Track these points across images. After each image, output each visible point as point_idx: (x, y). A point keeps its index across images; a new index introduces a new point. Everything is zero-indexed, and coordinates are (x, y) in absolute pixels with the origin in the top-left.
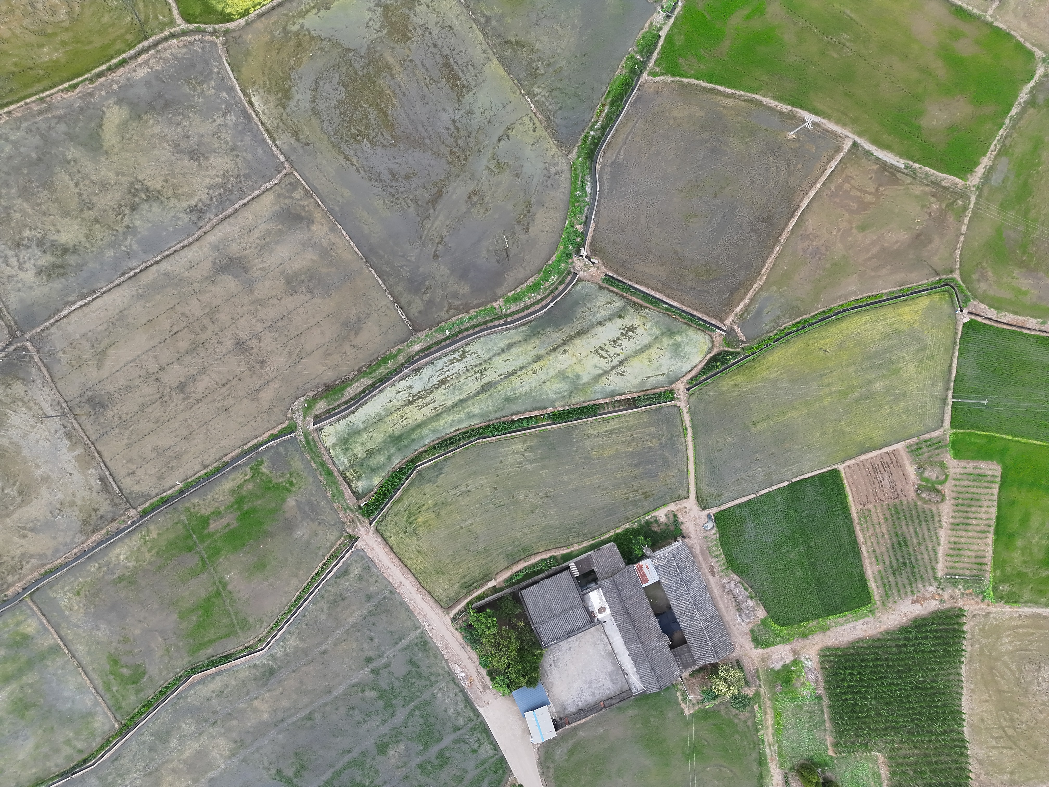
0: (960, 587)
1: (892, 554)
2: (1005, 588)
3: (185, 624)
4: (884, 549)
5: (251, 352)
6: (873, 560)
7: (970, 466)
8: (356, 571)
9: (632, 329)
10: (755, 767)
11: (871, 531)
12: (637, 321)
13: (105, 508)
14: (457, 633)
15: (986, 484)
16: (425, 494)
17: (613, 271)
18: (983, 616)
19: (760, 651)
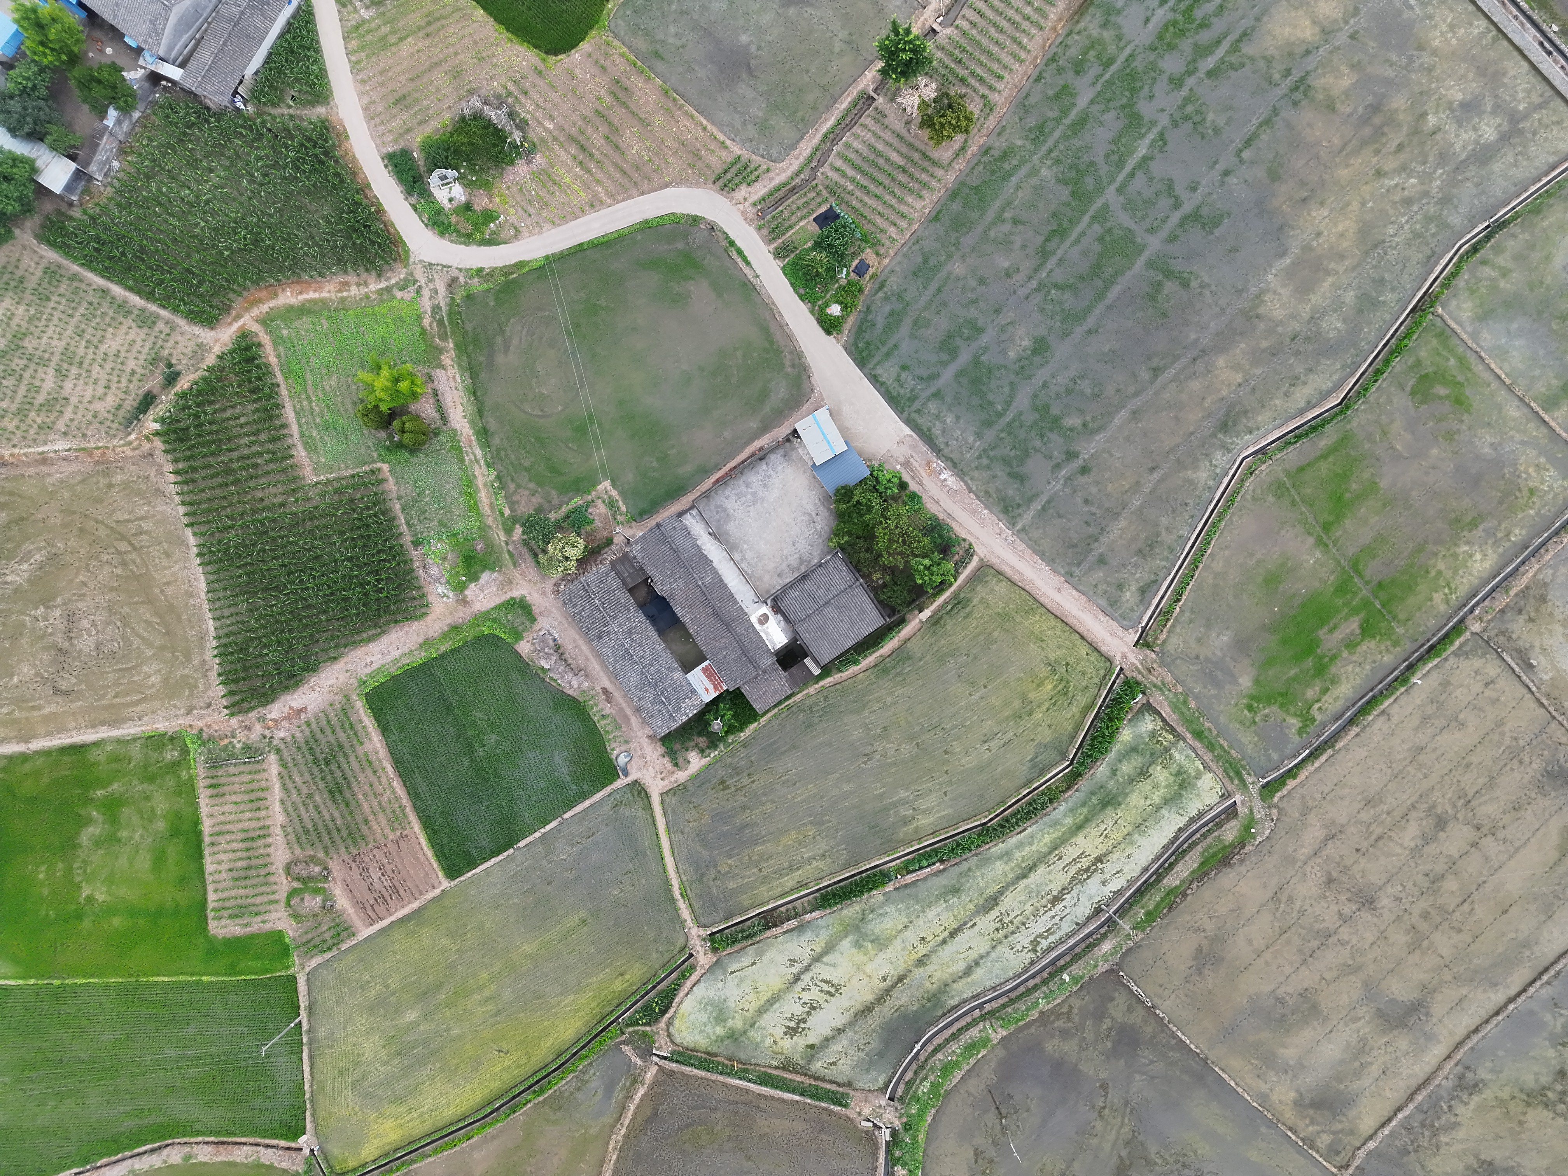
0: (238, 746)
1: (349, 773)
2: (171, 755)
3: (1366, 475)
4: (361, 777)
5: (1349, 895)
6: (373, 758)
7: (256, 926)
8: (1129, 596)
9: (792, 1032)
10: (492, 425)
11: (385, 799)
12: (787, 1044)
13: (1518, 626)
14: (963, 535)
15: (228, 904)
16: (1050, 726)
17: (836, 1114)
18: (195, 708)
19: (516, 594)
